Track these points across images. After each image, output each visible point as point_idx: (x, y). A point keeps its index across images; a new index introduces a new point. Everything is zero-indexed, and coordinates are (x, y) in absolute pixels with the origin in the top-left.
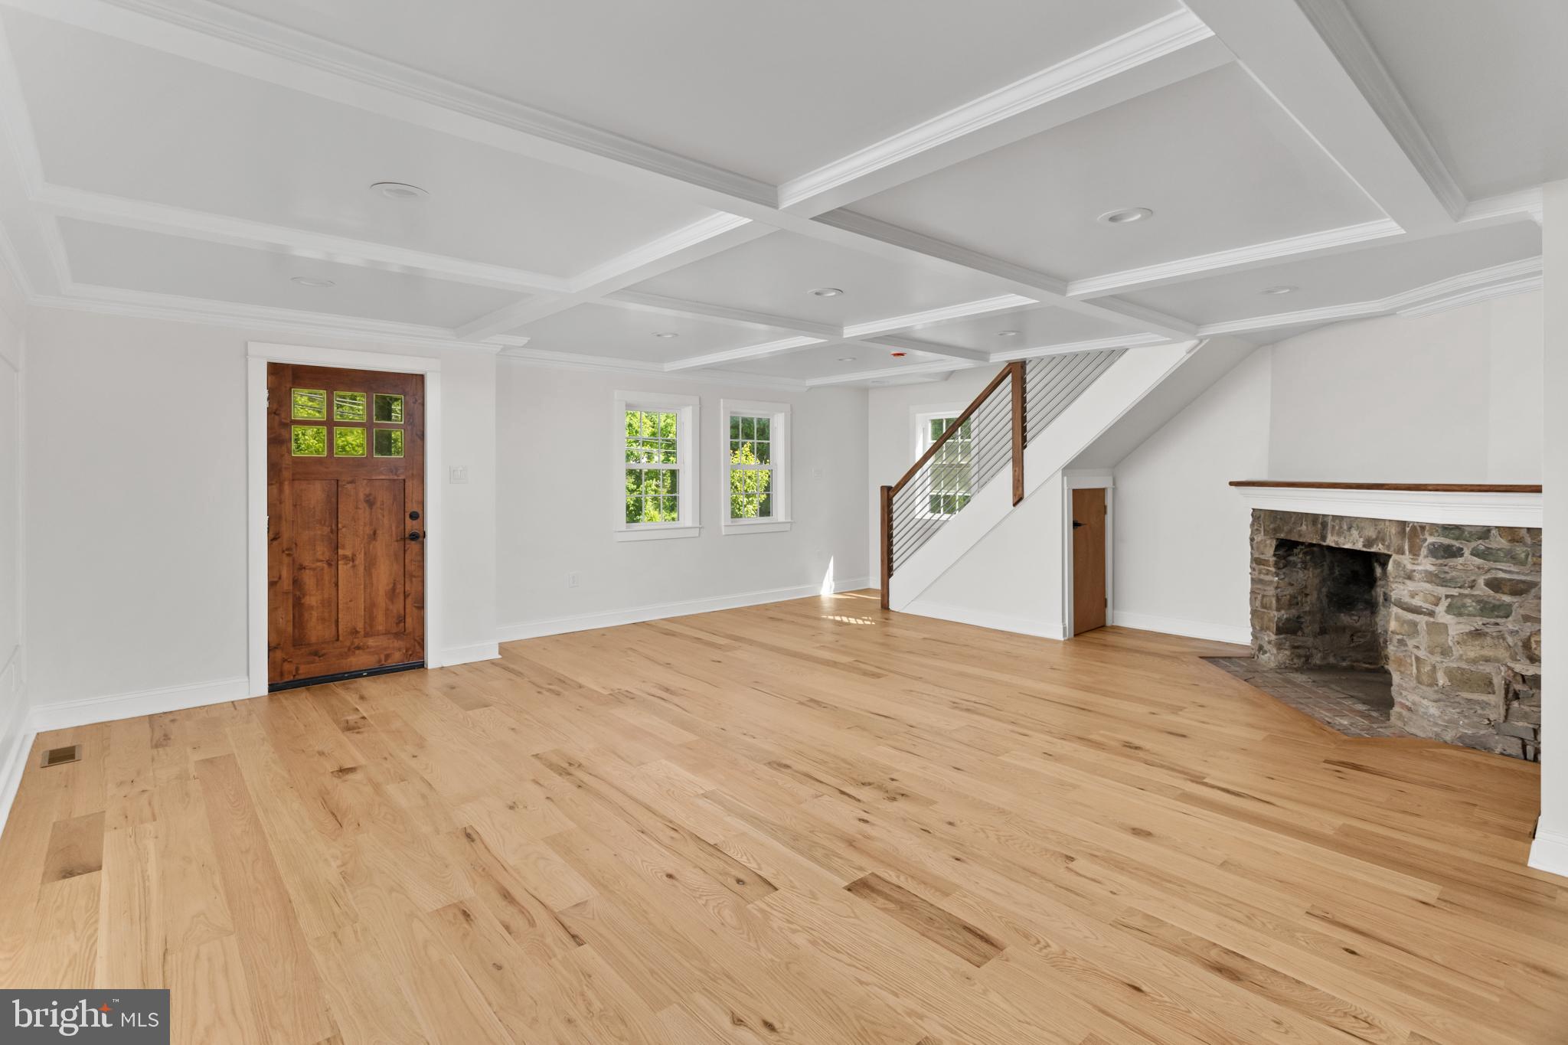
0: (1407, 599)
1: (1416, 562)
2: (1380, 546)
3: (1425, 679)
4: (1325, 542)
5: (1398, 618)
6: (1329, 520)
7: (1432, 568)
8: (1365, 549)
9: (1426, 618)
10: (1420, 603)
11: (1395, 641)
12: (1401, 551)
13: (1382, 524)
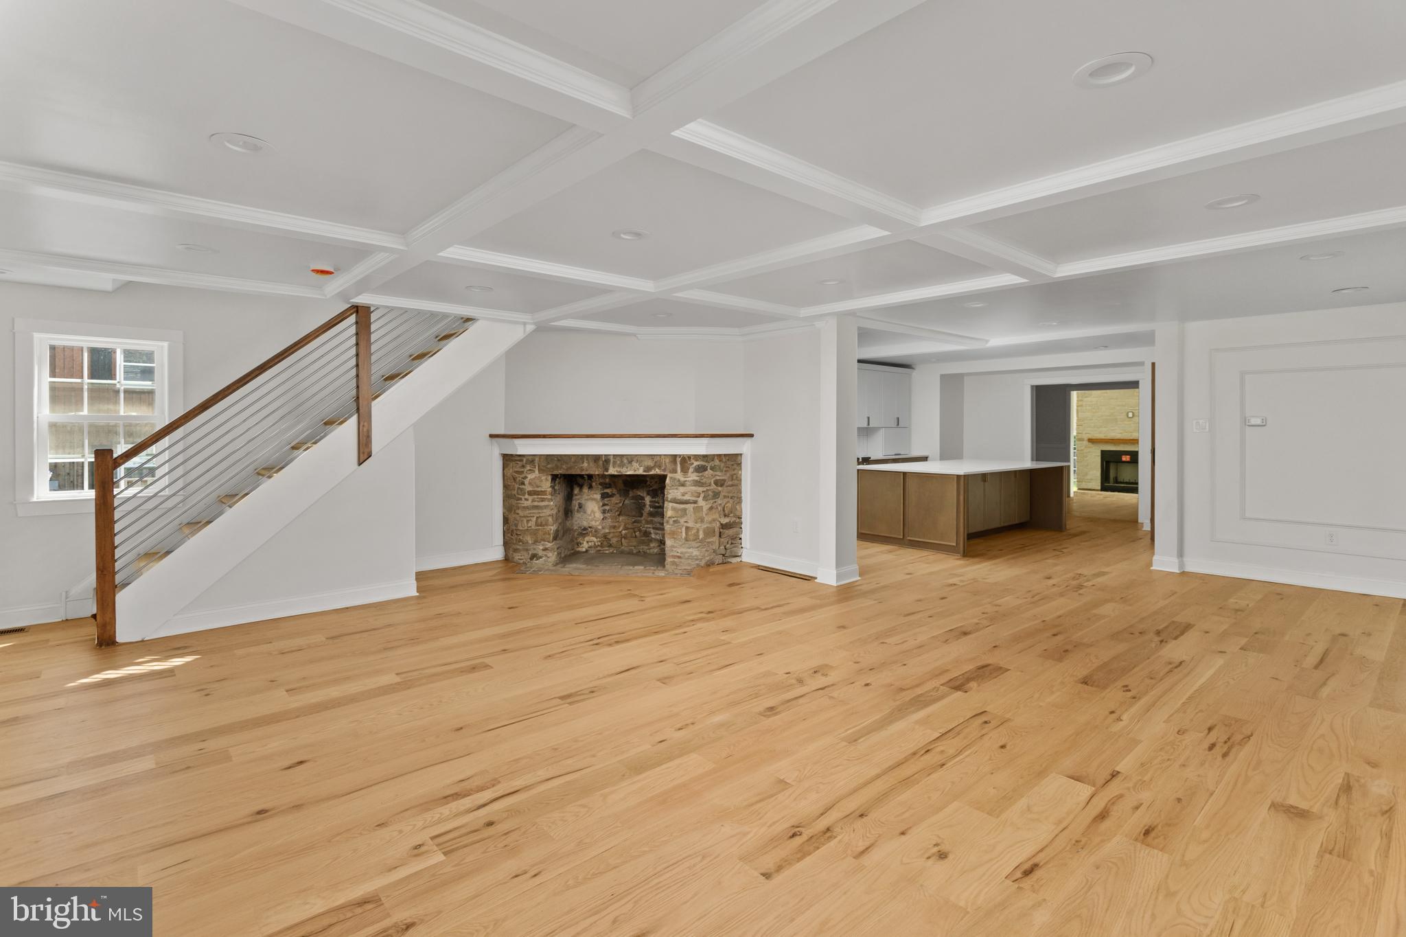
0: (680, 497)
1: (686, 476)
2: (657, 470)
3: (691, 538)
4: (607, 472)
5: (674, 509)
6: (611, 458)
7: (697, 478)
8: (645, 473)
9: (693, 505)
10: (688, 498)
11: (671, 522)
12: (675, 471)
13: (658, 457)
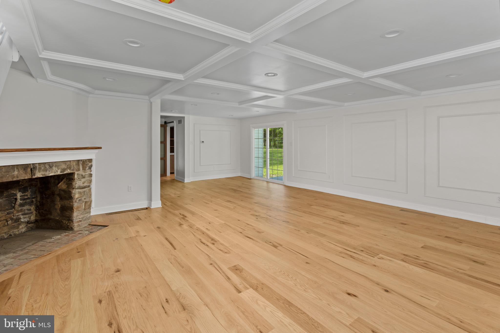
0: (82, 185)
1: (86, 172)
2: (68, 170)
5: (80, 193)
6: (37, 165)
8: (61, 174)
9: (88, 188)
11: (78, 201)
12: (79, 170)
13: (69, 163)
